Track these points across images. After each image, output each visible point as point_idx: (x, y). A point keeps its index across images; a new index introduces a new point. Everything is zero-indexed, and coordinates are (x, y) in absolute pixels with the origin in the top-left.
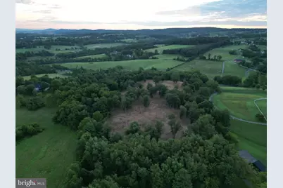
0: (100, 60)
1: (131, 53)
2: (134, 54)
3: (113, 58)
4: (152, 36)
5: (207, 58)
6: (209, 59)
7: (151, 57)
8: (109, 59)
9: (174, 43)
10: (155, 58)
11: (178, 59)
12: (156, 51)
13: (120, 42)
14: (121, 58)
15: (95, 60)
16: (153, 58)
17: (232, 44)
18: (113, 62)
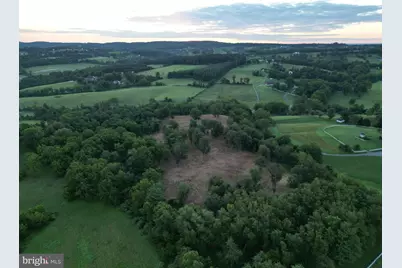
0: (71, 91)
1: (119, 78)
2: (125, 79)
3: (93, 86)
4: (135, 53)
5: (231, 81)
6: (234, 83)
7: (154, 83)
8: (88, 90)
9: (176, 62)
10: (160, 84)
11: (194, 85)
12: (158, 74)
13: (88, 62)
14: (106, 87)
15: (62, 92)
16: (158, 85)
17: (249, 62)
18: (95, 93)
